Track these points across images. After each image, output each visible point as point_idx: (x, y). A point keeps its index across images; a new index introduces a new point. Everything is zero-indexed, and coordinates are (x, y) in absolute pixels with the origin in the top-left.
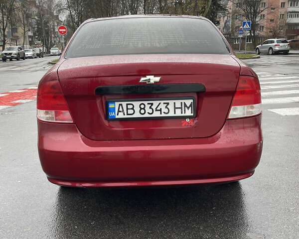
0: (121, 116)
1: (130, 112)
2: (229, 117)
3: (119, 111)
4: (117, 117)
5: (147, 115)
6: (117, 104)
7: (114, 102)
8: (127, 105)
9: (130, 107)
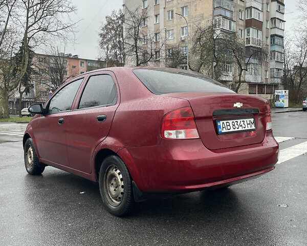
0: (224, 131)
1: (229, 127)
2: (267, 129)
3: (223, 128)
4: (223, 131)
5: (236, 130)
6: (221, 122)
7: (219, 121)
8: (227, 123)
9: (228, 124)
